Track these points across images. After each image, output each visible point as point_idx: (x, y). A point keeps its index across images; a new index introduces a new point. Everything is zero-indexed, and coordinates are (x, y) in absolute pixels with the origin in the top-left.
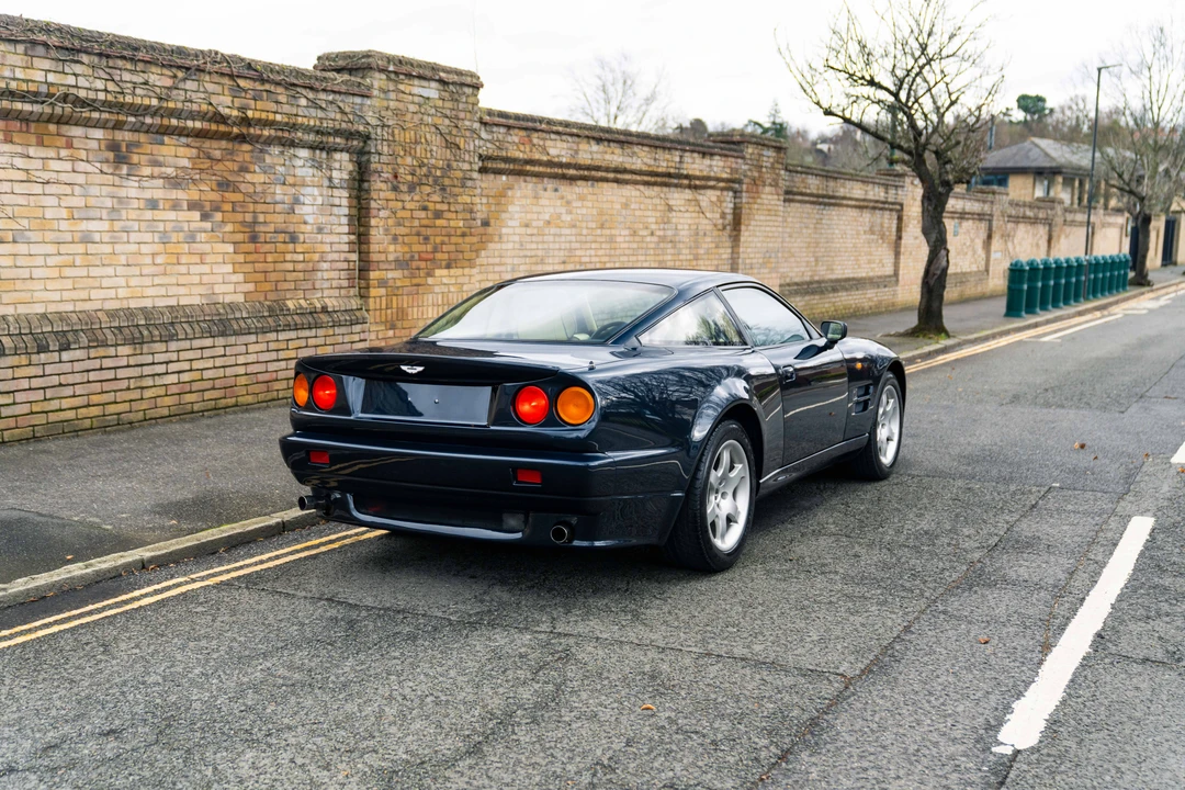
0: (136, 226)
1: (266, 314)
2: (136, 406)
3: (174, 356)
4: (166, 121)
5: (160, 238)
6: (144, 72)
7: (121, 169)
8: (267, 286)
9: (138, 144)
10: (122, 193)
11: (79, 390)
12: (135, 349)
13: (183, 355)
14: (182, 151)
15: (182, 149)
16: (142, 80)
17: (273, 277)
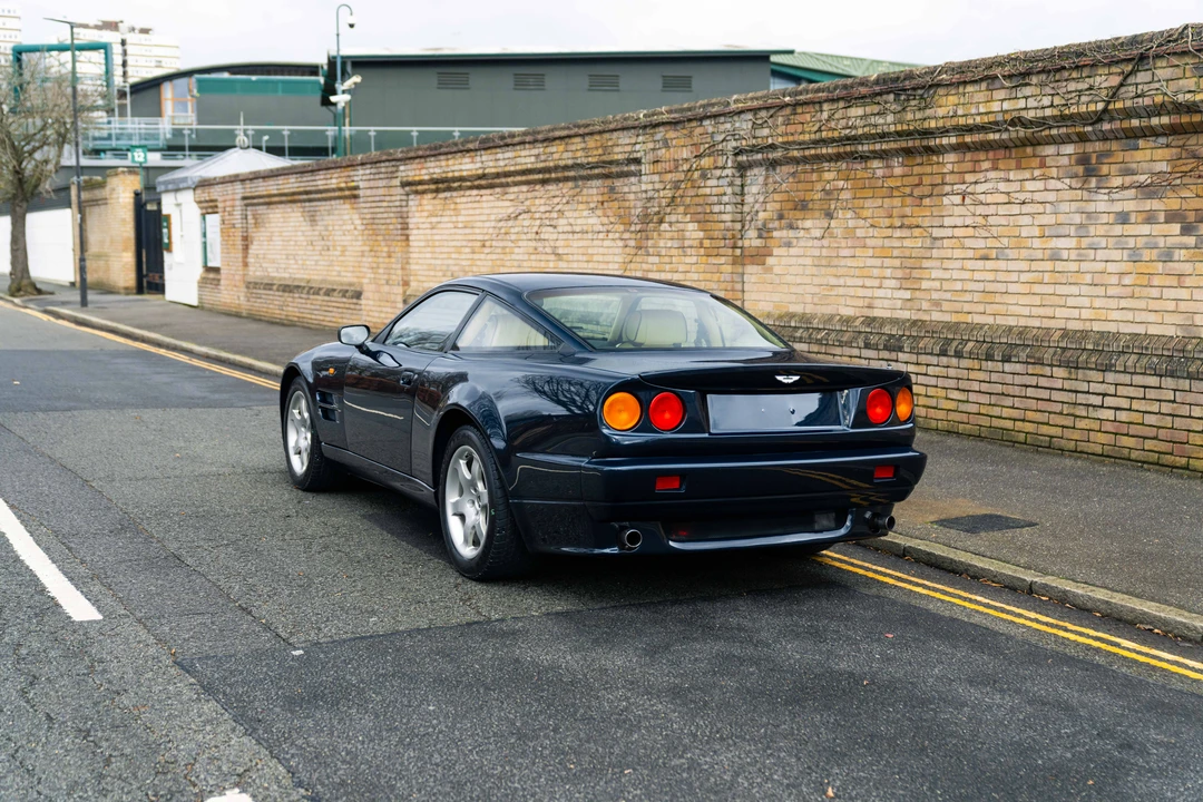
0: (1103, 242)
3: (1111, 390)
4: (1126, 124)
5: (1130, 256)
6: (1090, 77)
7: (1090, 182)
9: (1109, 153)
10: (1091, 207)
11: (1018, 402)
12: (1070, 373)
13: (1122, 391)
14: (1160, 153)
15: (1160, 151)
16: (1087, 86)
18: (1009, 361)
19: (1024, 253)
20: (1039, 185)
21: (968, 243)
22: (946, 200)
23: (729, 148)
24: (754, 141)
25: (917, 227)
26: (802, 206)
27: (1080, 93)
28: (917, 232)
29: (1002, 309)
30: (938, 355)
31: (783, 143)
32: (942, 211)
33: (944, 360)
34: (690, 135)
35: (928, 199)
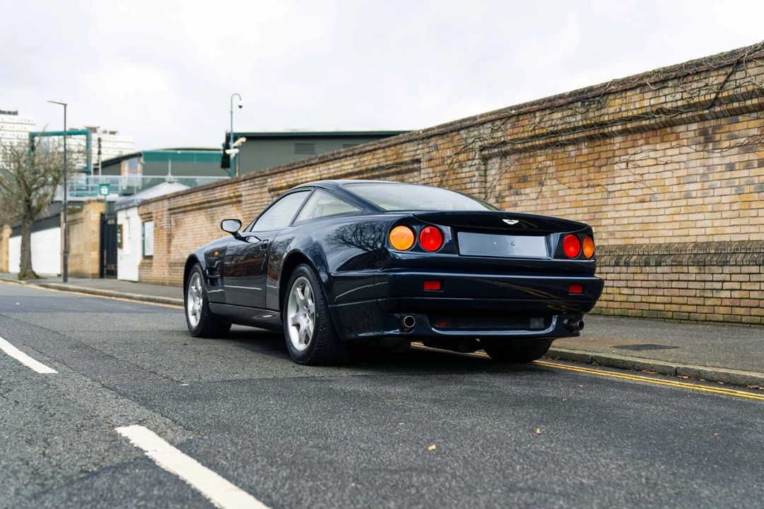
0: (718, 183)
2: (700, 309)
3: (728, 278)
4: (730, 106)
5: (736, 191)
6: (705, 78)
7: (708, 147)
9: (720, 127)
10: (710, 162)
11: (666, 292)
12: (700, 269)
13: (735, 277)
14: (752, 124)
15: (753, 122)
16: (704, 84)
18: (660, 265)
19: (668, 196)
20: (676, 151)
21: (631, 193)
22: (616, 167)
23: (477, 146)
24: (492, 141)
25: (598, 185)
26: (524, 180)
27: (700, 89)
28: (598, 189)
29: (654, 233)
30: (613, 266)
31: (511, 140)
32: (614, 174)
33: (618, 269)
34: (452, 141)
35: (605, 167)
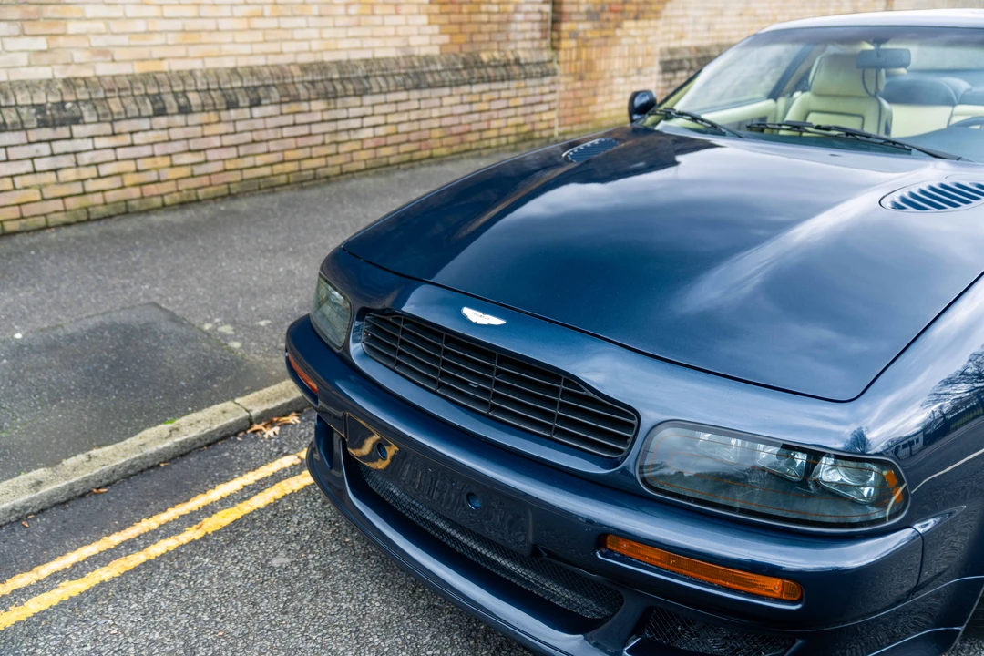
1: (460, 66)
2: (331, 161)
8: (462, 38)
11: (272, 146)
17: (468, 28)
